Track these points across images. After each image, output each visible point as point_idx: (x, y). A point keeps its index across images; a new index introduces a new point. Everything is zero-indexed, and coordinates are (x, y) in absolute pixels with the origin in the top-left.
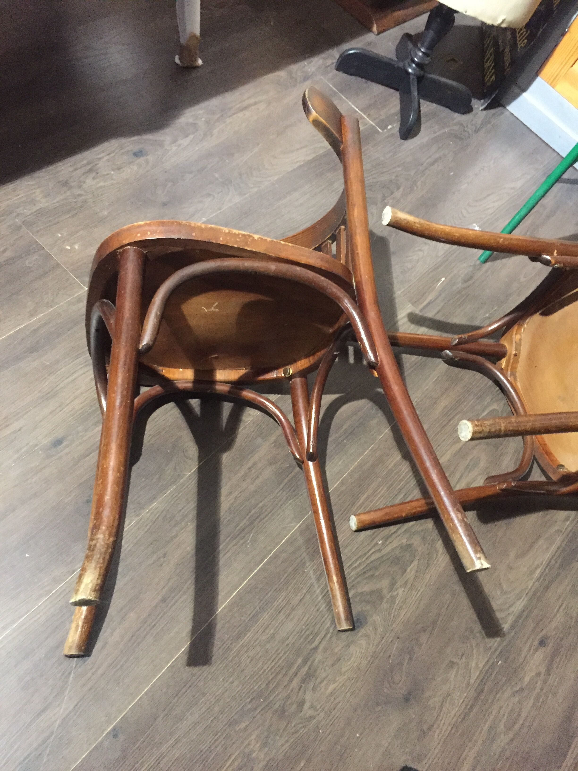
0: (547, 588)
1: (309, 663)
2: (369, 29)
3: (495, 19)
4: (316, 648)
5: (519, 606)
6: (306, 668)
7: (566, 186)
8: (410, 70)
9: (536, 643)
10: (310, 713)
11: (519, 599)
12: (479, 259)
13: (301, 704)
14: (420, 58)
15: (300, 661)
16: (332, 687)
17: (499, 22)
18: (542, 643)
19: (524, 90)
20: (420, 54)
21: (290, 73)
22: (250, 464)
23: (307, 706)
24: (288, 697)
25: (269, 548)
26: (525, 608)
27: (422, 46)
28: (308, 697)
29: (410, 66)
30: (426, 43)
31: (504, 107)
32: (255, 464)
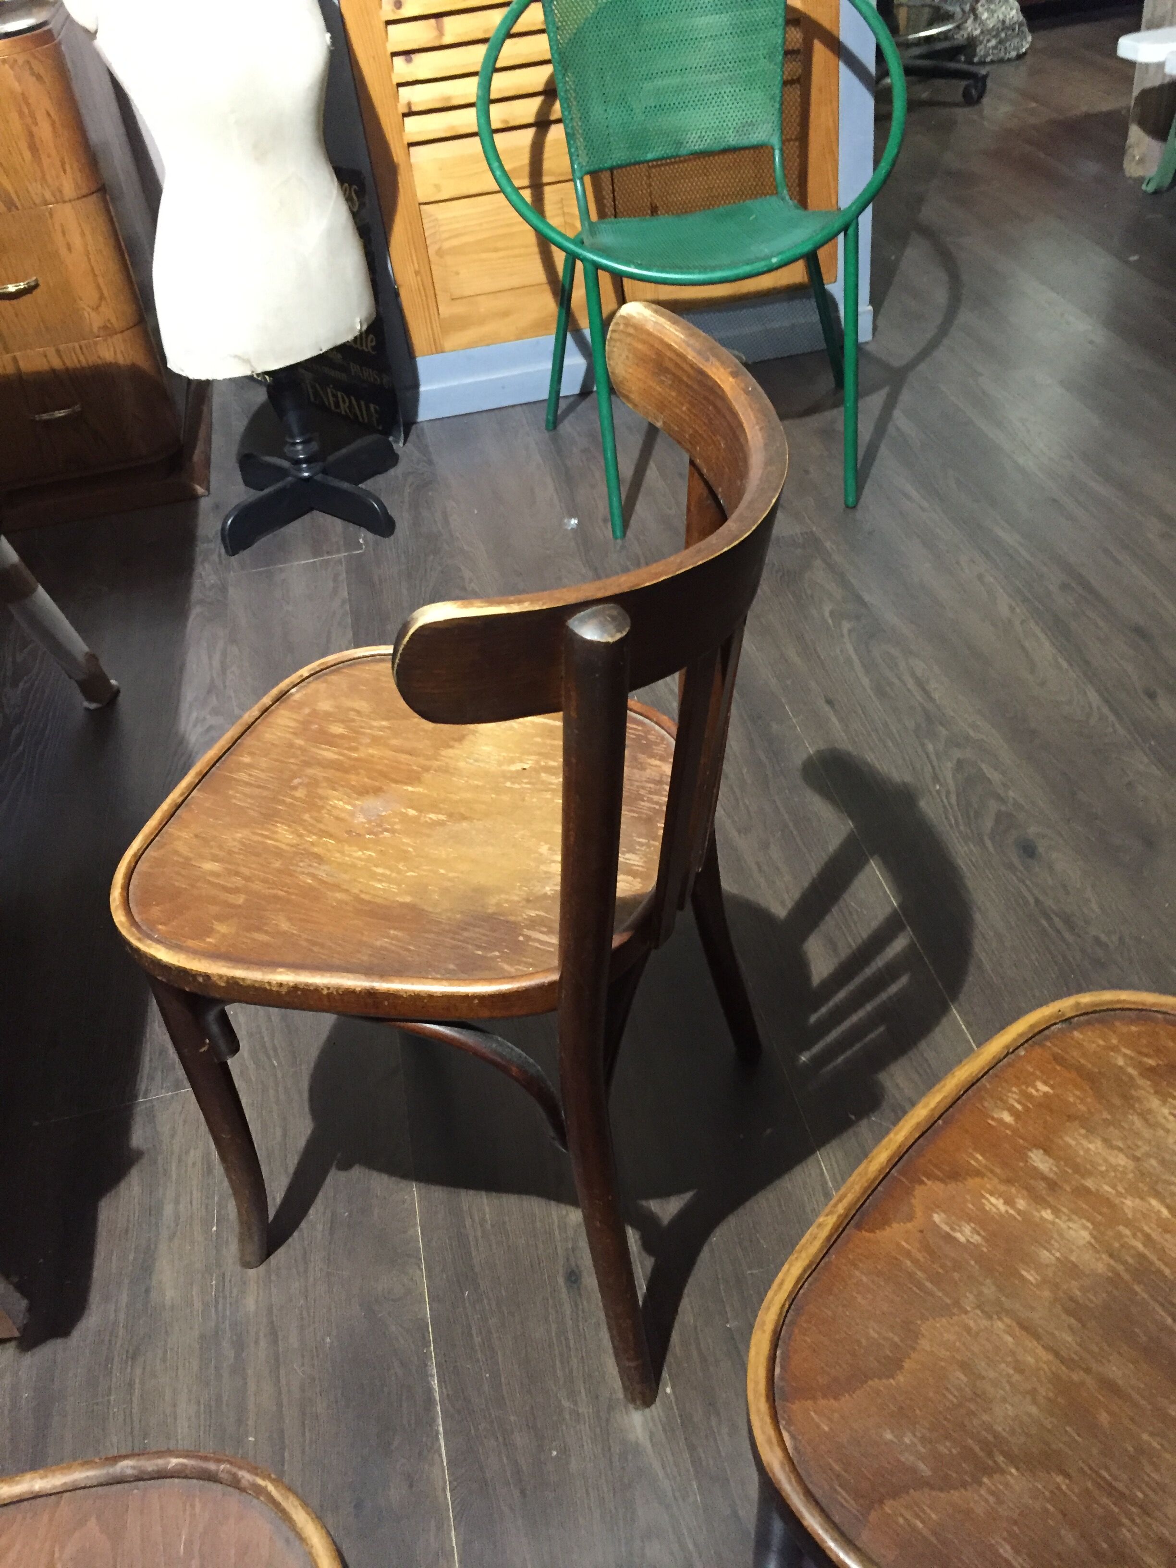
0: (1087, 663)
1: (1052, 916)
2: (195, 498)
3: (352, 328)
4: (1037, 901)
5: (1093, 696)
6: (1057, 920)
7: (571, 417)
8: (306, 474)
9: (1148, 701)
10: (1115, 938)
11: (1085, 693)
12: (615, 538)
13: (1097, 940)
14: (304, 452)
15: (1044, 923)
16: (1094, 906)
17: (358, 327)
18: (1152, 695)
19: (416, 385)
20: (300, 447)
21: (201, 602)
22: (754, 868)
23: (1103, 938)
24: (1083, 951)
25: (881, 894)
26: (1097, 691)
27: (293, 437)
28: (1093, 931)
29: (301, 470)
30: (295, 429)
31: (415, 423)
32: (757, 863)
